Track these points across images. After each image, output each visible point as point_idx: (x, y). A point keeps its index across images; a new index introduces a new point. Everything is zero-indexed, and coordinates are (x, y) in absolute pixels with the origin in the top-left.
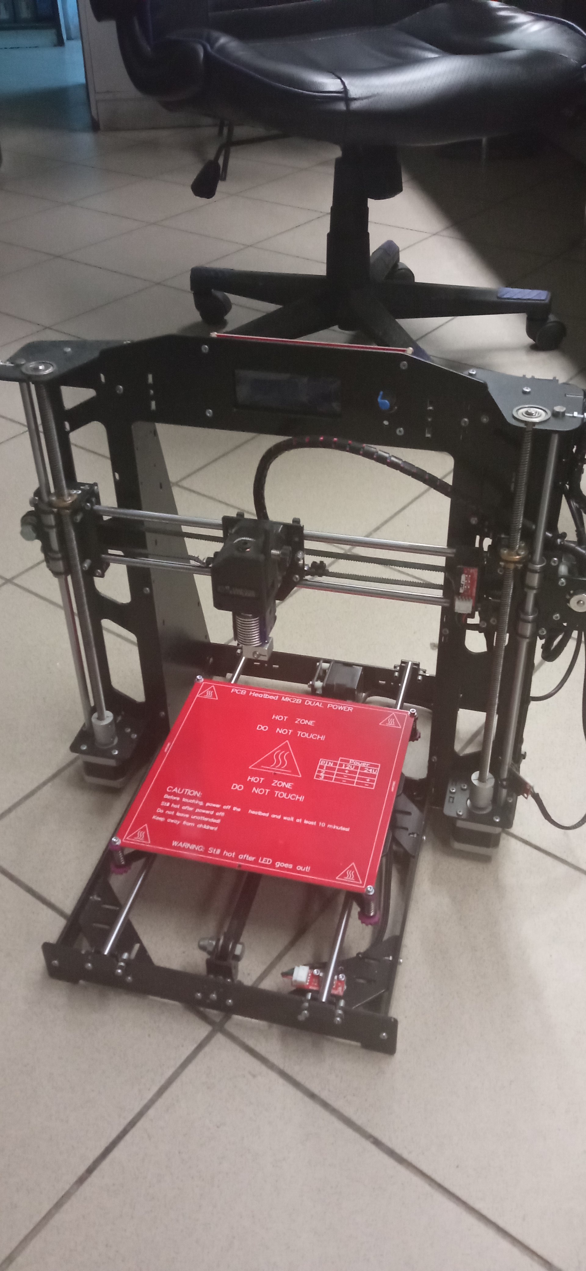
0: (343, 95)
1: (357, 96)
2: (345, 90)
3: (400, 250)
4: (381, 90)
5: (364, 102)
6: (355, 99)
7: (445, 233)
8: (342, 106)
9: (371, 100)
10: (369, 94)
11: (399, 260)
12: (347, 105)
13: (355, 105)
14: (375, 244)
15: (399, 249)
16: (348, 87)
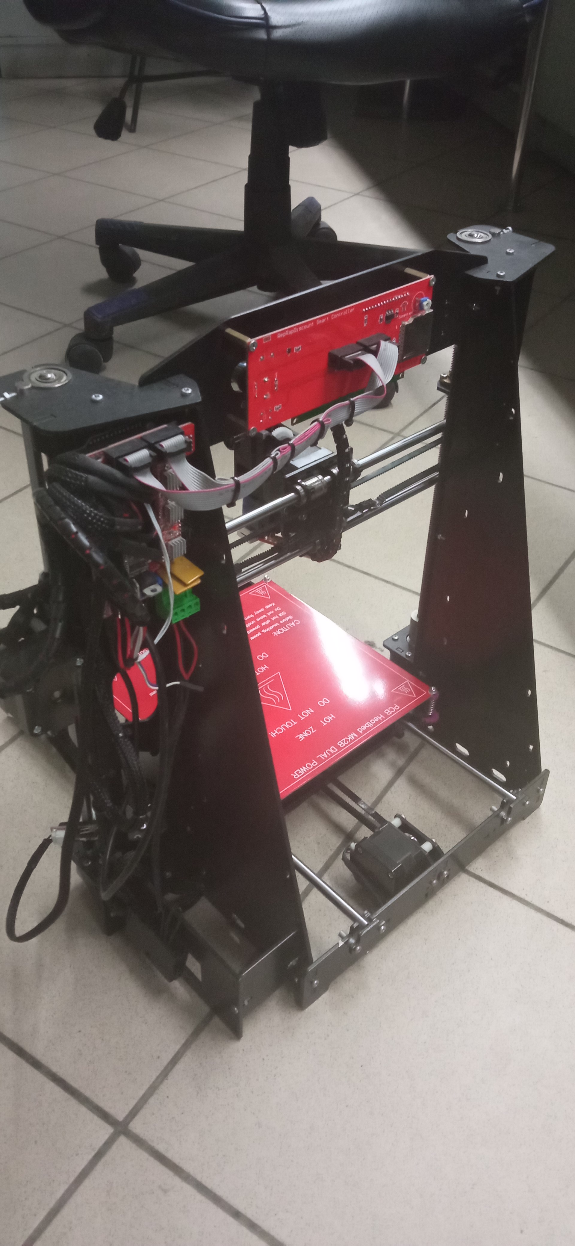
0: (265, 23)
1: (279, 24)
2: (266, 17)
3: (322, 209)
4: (306, 19)
5: (287, 31)
6: (276, 27)
7: (368, 193)
8: (262, 35)
9: (294, 29)
10: (293, 22)
11: (321, 219)
12: (269, 34)
13: (277, 34)
14: (296, 200)
15: (321, 207)
16: (269, 13)
